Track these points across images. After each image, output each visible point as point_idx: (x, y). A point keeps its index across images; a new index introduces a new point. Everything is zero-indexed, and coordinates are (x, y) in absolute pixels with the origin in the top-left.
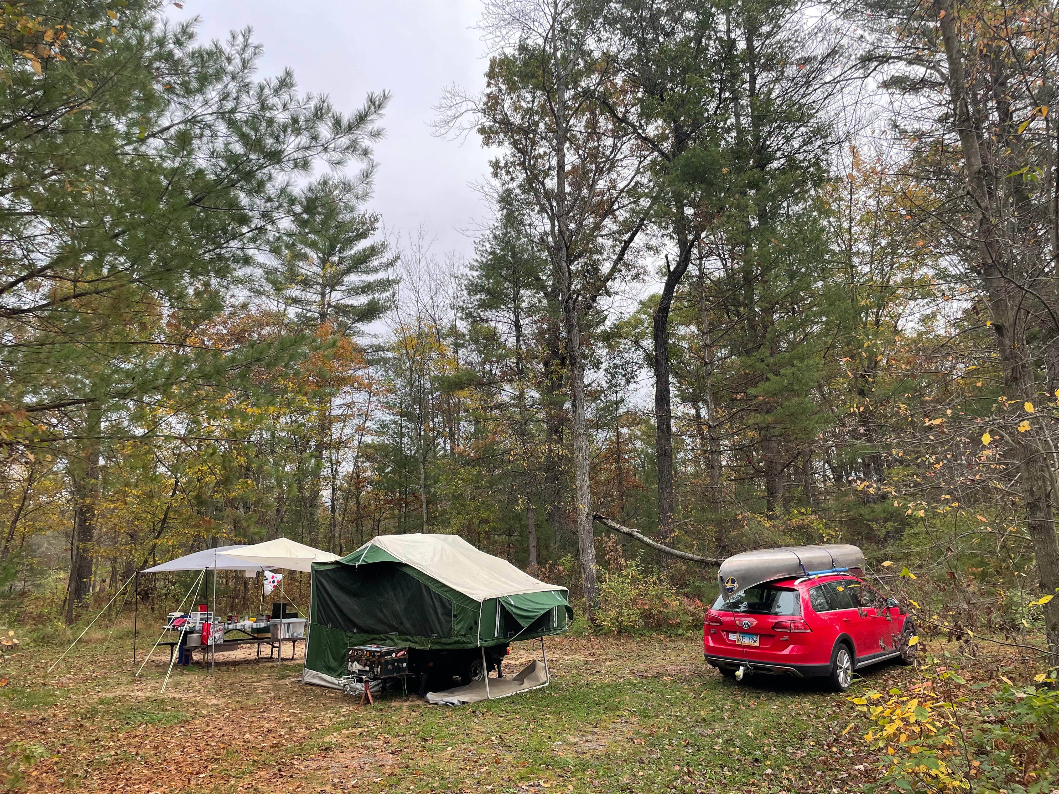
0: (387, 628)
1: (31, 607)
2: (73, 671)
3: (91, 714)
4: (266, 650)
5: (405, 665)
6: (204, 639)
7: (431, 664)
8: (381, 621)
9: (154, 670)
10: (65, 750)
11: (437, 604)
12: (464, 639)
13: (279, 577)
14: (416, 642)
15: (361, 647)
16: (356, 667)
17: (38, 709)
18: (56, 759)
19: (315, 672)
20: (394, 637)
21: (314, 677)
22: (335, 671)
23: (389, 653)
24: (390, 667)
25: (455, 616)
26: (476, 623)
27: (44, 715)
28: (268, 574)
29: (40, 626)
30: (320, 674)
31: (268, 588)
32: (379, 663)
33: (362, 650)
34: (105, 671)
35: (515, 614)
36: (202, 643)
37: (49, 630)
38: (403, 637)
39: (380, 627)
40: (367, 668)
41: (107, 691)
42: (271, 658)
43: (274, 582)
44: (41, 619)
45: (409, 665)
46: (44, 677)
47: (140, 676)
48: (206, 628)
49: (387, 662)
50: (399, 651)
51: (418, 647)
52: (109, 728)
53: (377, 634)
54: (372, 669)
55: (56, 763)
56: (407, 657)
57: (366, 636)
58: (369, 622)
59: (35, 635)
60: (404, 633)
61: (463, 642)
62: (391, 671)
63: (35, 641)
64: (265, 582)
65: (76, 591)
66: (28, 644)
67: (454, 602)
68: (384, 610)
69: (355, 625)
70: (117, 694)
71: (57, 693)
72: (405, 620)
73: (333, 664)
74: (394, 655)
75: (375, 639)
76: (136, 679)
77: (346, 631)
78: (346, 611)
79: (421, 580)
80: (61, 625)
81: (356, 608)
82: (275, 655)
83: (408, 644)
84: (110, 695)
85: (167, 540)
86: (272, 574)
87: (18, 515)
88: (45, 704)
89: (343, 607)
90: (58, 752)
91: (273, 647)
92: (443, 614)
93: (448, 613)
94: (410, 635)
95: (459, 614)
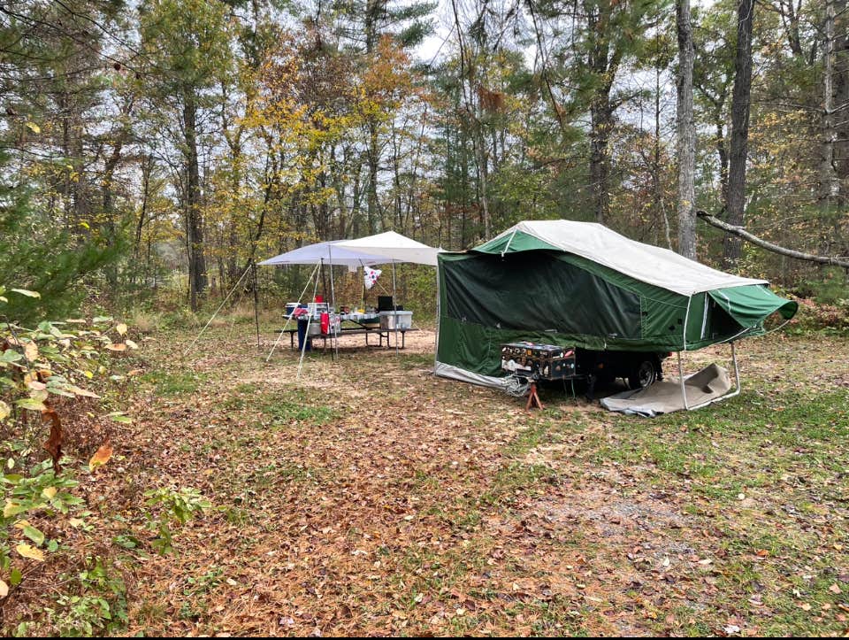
0: (541, 325)
1: (162, 297)
2: (207, 355)
3: (235, 405)
4: (374, 338)
5: (573, 366)
6: (323, 328)
7: (601, 366)
8: (534, 317)
9: (281, 356)
10: (218, 457)
11: (617, 299)
12: (661, 341)
13: (379, 272)
14: (584, 342)
15: (513, 344)
16: (512, 365)
17: (180, 396)
18: (209, 472)
19: (449, 366)
20: (551, 335)
21: (448, 370)
22: (474, 367)
23: (556, 353)
24: (558, 368)
25: (645, 313)
26: (681, 322)
27: (188, 404)
28: (367, 269)
29: (171, 313)
30: (455, 368)
31: (369, 283)
32: (547, 364)
33: (521, 348)
34: (236, 355)
35: (732, 311)
36: (322, 332)
37: (179, 316)
38: (565, 335)
39: (533, 324)
40: (529, 368)
41: (243, 376)
42: (380, 346)
43: (373, 277)
44: (171, 307)
45: (576, 366)
46: (182, 360)
47: (271, 361)
48: (325, 318)
49: (555, 363)
50: (567, 350)
51: (587, 347)
52: (258, 424)
53: (528, 330)
54: (535, 369)
55: (211, 479)
56: (574, 357)
57: (512, 333)
58: (517, 317)
59: (169, 320)
60: (566, 331)
61: (659, 344)
62: (560, 373)
63: (169, 325)
64: (366, 277)
65: (196, 285)
66: (163, 328)
67: (643, 297)
68: (538, 305)
69: (498, 320)
70: (254, 379)
71: (196, 377)
72: (566, 317)
73: (472, 359)
74: (562, 355)
75: (526, 336)
76: (268, 364)
77: (486, 326)
78: (487, 306)
79: (592, 271)
80: (188, 311)
81: (500, 302)
82: (384, 344)
83: (573, 344)
84: (248, 382)
85: (266, 241)
86: (372, 270)
87: (141, 222)
88: (186, 391)
89: (483, 301)
90: (211, 460)
91: (382, 336)
92: (625, 311)
93: (633, 309)
94: (575, 332)
95: (652, 311)
